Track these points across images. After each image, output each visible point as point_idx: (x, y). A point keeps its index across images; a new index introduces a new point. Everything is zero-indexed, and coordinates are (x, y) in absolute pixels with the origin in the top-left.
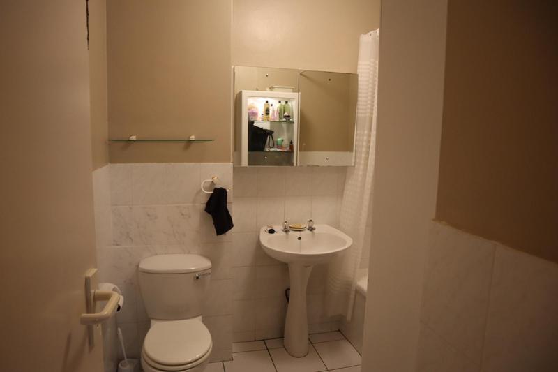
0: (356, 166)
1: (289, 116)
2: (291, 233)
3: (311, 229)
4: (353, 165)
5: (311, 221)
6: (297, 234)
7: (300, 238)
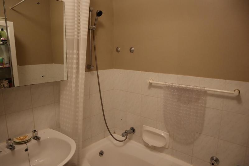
0: (69, 79)
1: (5, 40)
2: (17, 147)
3: (37, 138)
4: (65, 79)
5: (35, 131)
6: (24, 146)
7: (26, 150)
